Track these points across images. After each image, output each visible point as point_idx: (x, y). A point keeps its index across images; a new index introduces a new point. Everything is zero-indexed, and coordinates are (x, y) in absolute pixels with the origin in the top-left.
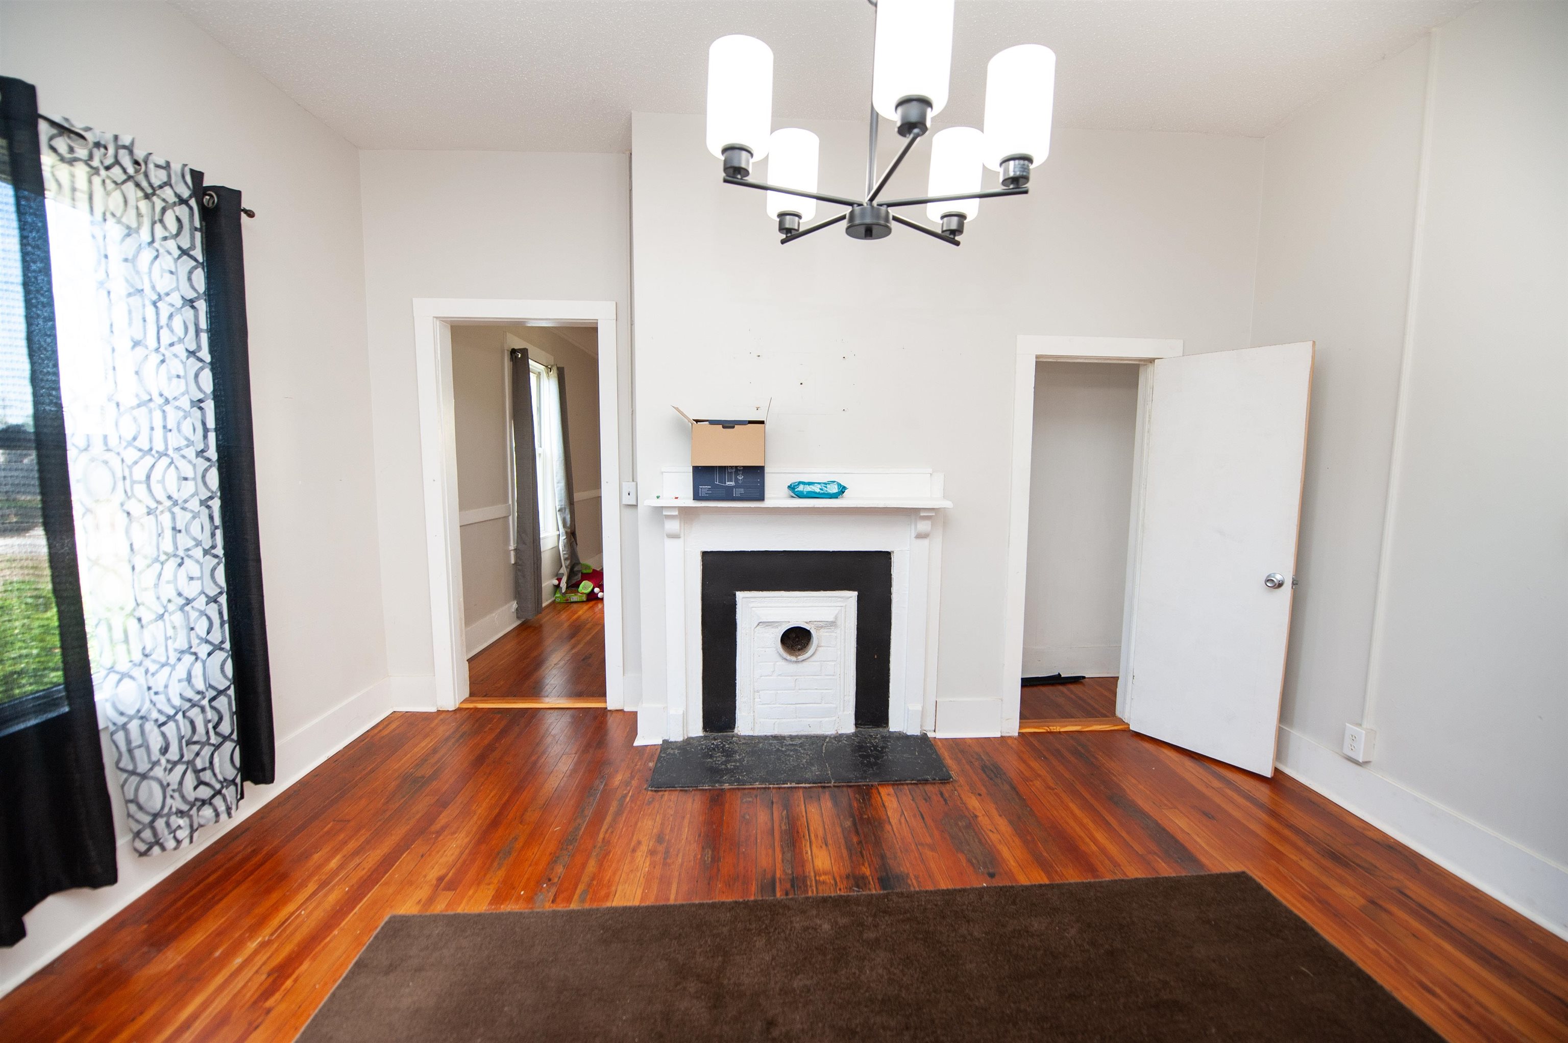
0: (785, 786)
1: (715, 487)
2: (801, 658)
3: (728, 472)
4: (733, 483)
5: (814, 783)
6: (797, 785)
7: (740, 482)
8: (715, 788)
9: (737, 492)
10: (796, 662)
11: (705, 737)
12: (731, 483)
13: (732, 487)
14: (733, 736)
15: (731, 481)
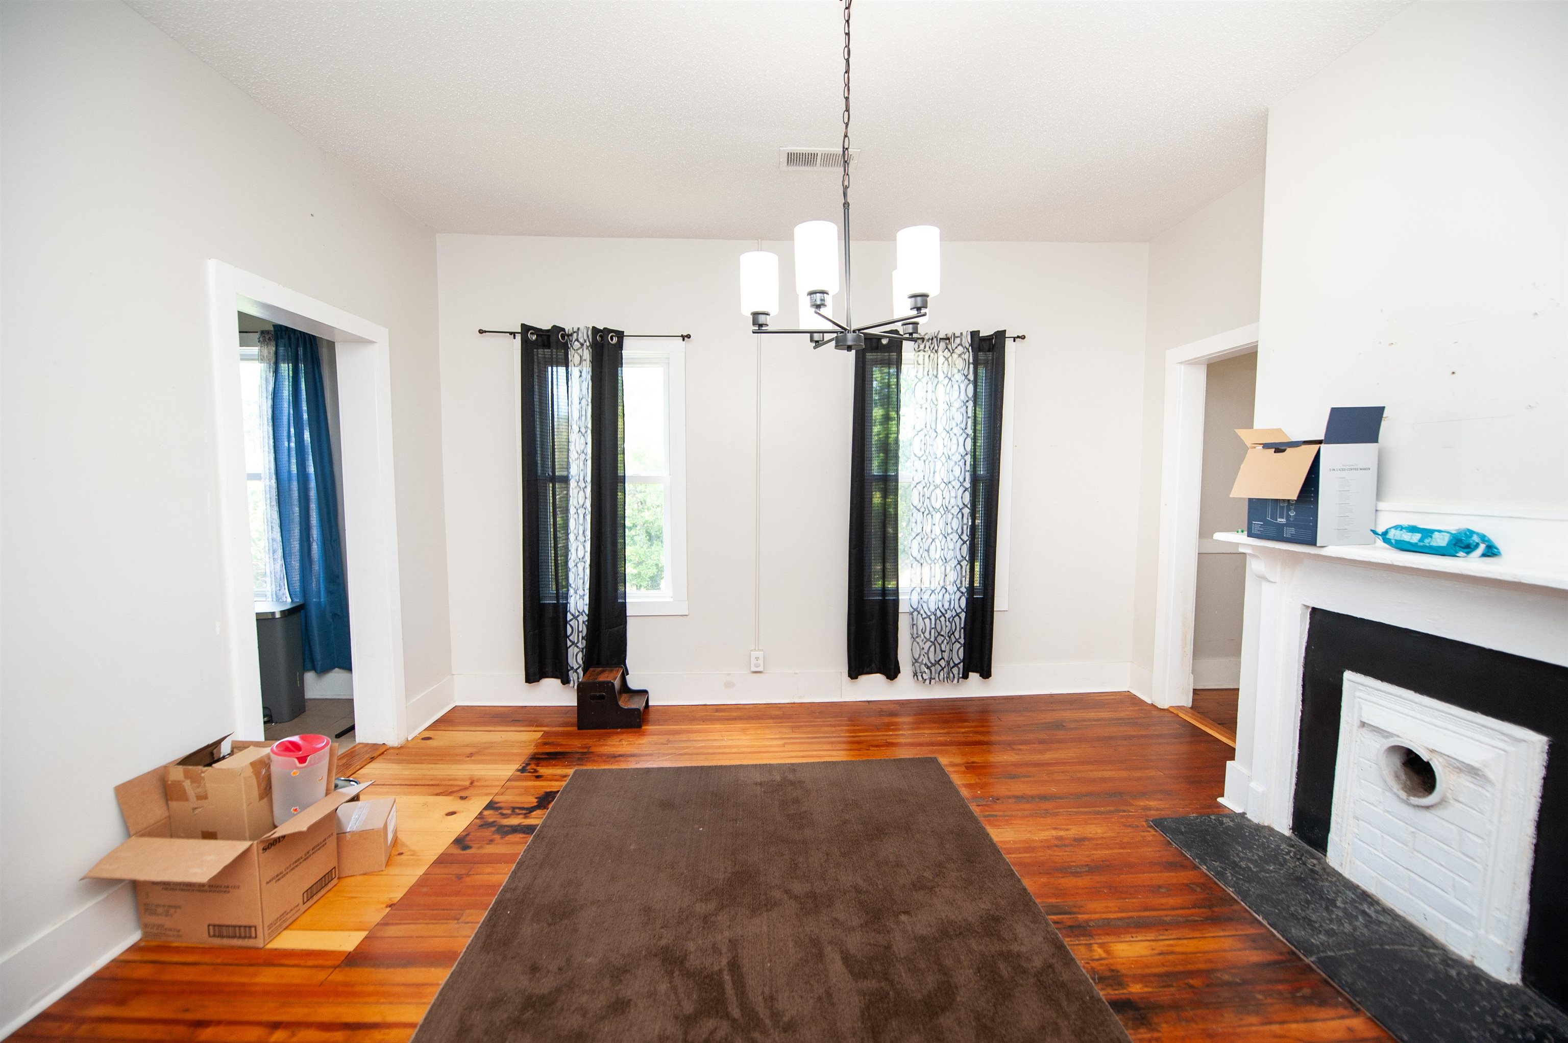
0: (1256, 916)
1: (1267, 523)
2: (1414, 800)
3: (1280, 506)
4: (1283, 521)
5: (1287, 940)
6: (1268, 926)
7: (1292, 519)
8: (1194, 862)
9: (1289, 532)
10: (1403, 801)
11: (1288, 838)
12: (1282, 520)
13: (1283, 525)
14: (1318, 859)
15: (1283, 518)
